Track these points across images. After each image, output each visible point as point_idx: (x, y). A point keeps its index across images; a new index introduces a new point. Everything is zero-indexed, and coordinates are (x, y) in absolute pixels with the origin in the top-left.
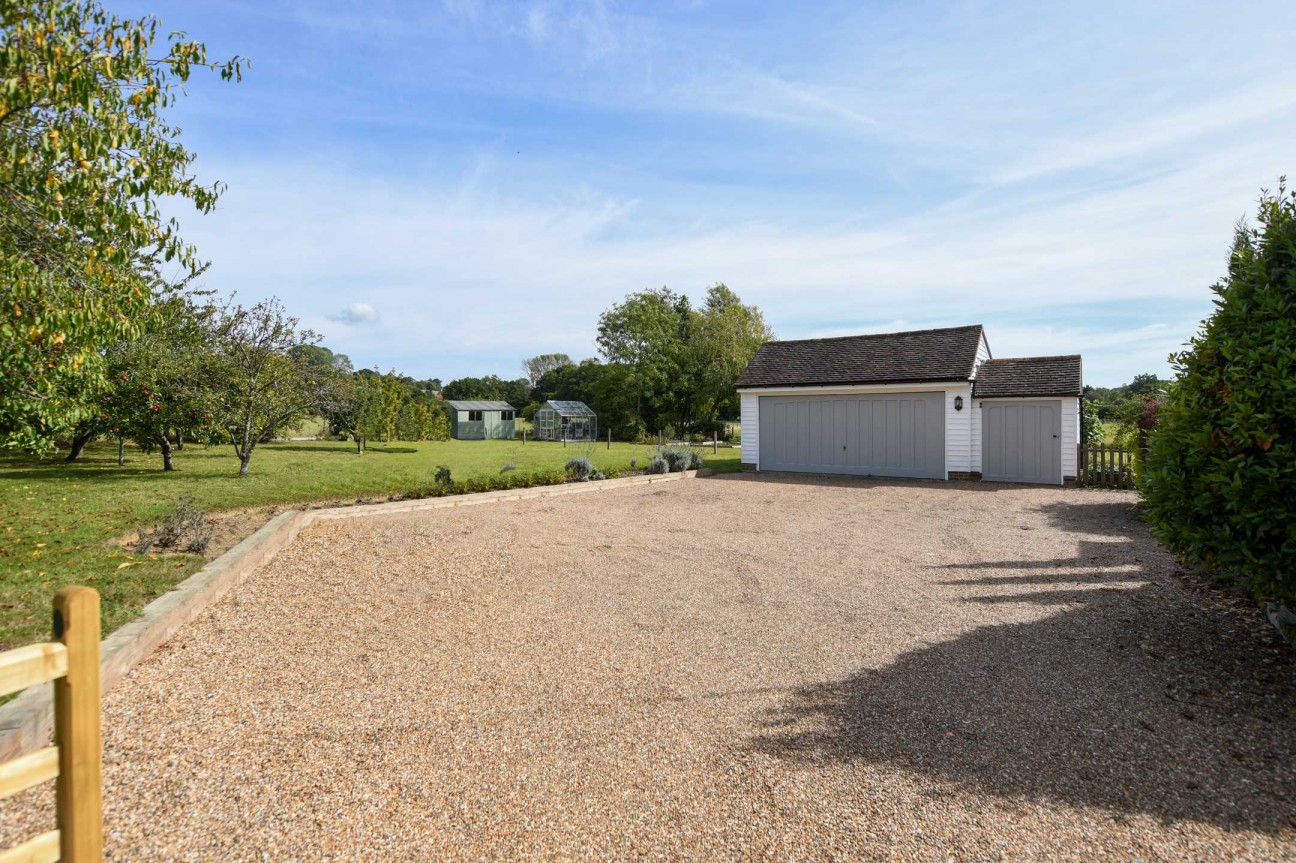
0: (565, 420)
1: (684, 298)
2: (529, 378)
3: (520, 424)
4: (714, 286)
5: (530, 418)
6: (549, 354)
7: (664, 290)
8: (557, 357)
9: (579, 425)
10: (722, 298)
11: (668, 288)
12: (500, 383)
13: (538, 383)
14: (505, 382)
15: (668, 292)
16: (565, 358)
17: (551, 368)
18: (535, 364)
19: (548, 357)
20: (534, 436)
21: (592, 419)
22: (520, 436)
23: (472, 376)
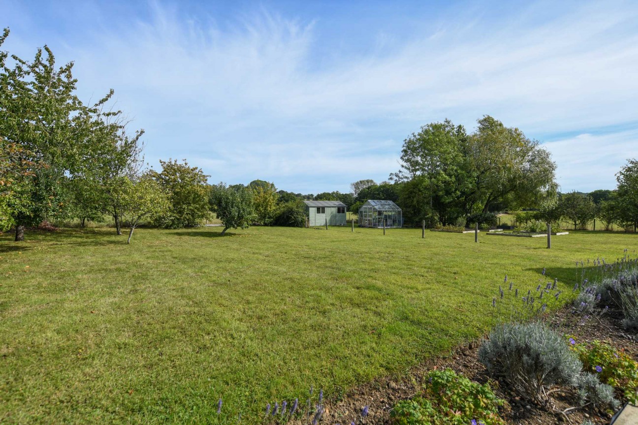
0: (380, 213)
1: (460, 127)
2: (354, 192)
3: (350, 216)
4: (482, 118)
5: (356, 212)
6: (364, 180)
7: (446, 122)
8: (368, 181)
9: (390, 217)
10: (488, 124)
11: (449, 119)
12: (340, 194)
13: (358, 194)
14: (342, 194)
15: (449, 123)
16: (372, 181)
17: (365, 186)
18: (357, 185)
19: (363, 181)
20: (359, 224)
21: (399, 212)
22: (349, 224)
23: (327, 192)
